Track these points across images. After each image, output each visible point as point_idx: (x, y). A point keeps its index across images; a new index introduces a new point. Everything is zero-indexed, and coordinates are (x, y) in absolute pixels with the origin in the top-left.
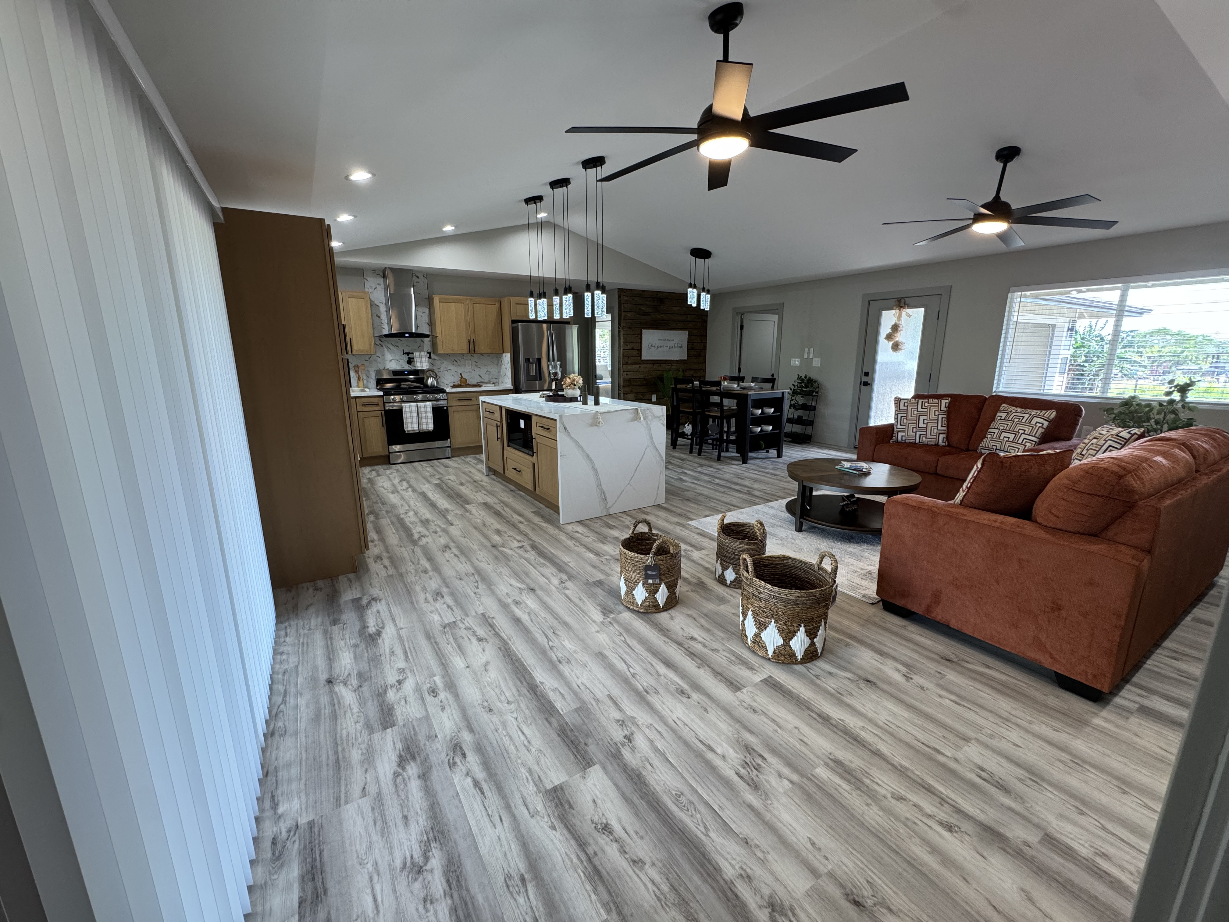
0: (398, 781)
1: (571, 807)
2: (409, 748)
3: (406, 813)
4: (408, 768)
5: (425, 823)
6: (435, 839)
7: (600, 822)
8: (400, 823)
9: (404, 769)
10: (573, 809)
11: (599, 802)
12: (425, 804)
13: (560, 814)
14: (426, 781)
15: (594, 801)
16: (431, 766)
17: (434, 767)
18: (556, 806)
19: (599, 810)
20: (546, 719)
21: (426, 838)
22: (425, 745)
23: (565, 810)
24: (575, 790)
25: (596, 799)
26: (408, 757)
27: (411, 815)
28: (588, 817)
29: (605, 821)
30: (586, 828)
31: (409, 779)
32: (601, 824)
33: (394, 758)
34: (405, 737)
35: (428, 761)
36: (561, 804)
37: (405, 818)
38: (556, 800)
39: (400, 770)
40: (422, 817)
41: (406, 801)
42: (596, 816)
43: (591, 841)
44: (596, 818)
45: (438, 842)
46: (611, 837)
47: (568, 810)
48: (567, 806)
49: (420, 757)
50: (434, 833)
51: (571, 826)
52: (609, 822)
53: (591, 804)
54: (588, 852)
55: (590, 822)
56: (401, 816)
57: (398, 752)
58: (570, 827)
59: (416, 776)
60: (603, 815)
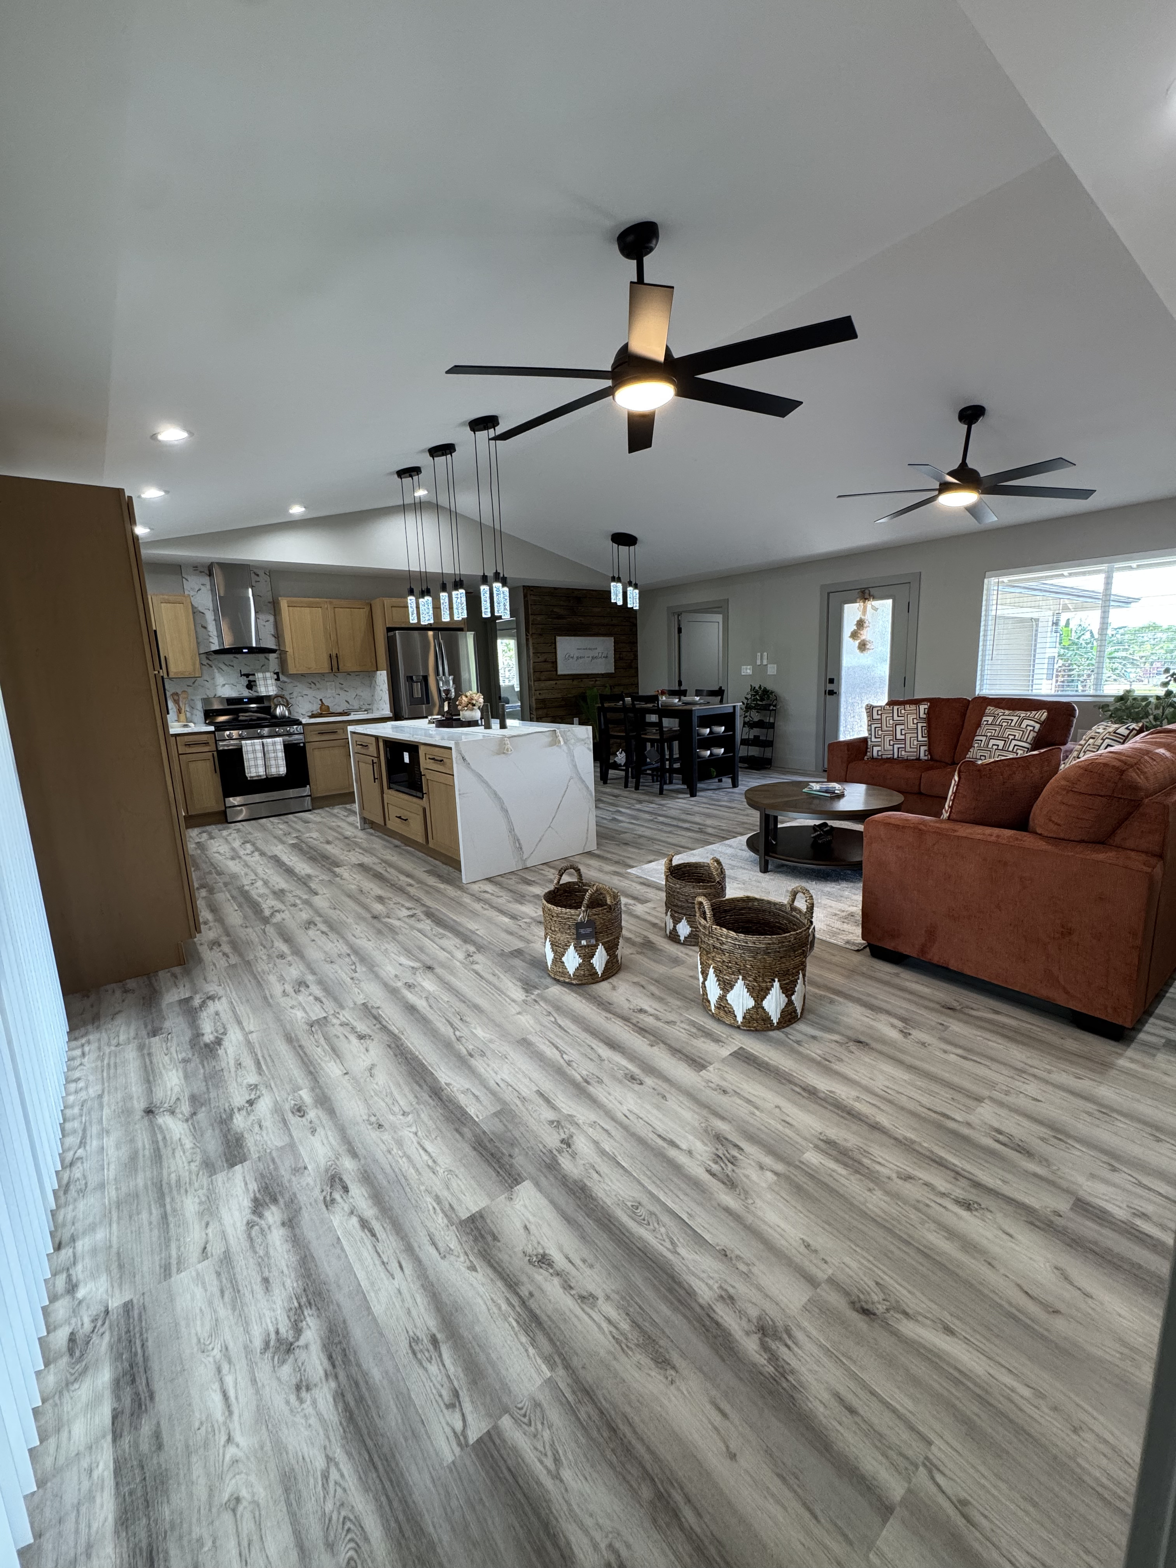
0: (253, 1233)
1: (495, 1238)
2: (267, 1188)
3: (266, 1274)
4: (267, 1214)
5: (295, 1285)
6: (310, 1304)
7: (535, 1253)
8: (258, 1288)
9: (261, 1216)
10: (499, 1241)
11: (532, 1228)
12: (294, 1259)
13: (481, 1250)
14: (293, 1228)
15: (526, 1228)
16: (301, 1208)
17: (304, 1209)
18: (476, 1240)
19: (532, 1238)
20: (457, 1130)
21: (296, 1304)
22: (290, 1181)
23: (487, 1244)
24: (499, 1216)
25: (528, 1224)
26: (267, 1200)
27: (274, 1276)
28: (519, 1249)
29: (541, 1251)
30: (517, 1263)
31: (269, 1228)
32: (536, 1255)
33: (247, 1203)
34: (261, 1174)
35: (296, 1201)
36: (483, 1237)
37: (266, 1280)
38: (475, 1232)
39: (256, 1219)
40: (290, 1276)
41: (266, 1259)
42: (530, 1246)
43: (524, 1279)
44: (529, 1250)
45: (314, 1308)
46: (551, 1271)
47: (491, 1243)
48: (489, 1238)
49: (283, 1197)
50: (307, 1296)
51: (497, 1262)
52: (547, 1252)
53: (522, 1231)
54: (521, 1293)
55: (521, 1255)
56: (259, 1279)
57: (252, 1195)
58: (495, 1265)
59: (279, 1223)
60: (539, 1243)
